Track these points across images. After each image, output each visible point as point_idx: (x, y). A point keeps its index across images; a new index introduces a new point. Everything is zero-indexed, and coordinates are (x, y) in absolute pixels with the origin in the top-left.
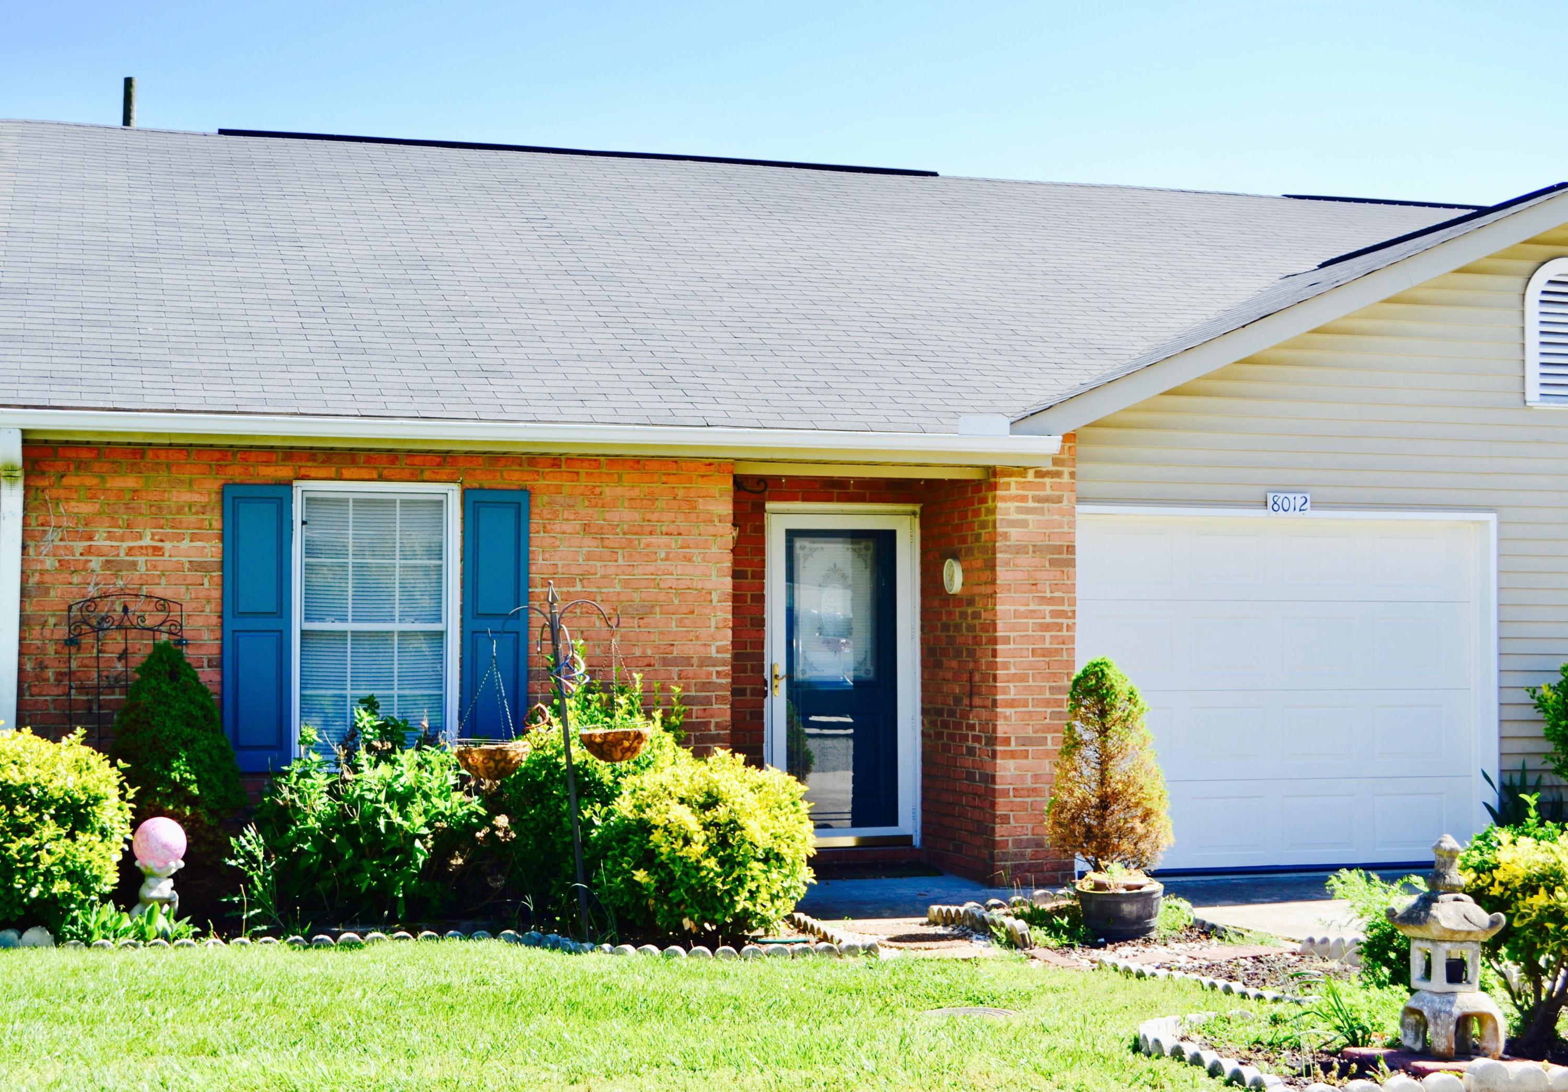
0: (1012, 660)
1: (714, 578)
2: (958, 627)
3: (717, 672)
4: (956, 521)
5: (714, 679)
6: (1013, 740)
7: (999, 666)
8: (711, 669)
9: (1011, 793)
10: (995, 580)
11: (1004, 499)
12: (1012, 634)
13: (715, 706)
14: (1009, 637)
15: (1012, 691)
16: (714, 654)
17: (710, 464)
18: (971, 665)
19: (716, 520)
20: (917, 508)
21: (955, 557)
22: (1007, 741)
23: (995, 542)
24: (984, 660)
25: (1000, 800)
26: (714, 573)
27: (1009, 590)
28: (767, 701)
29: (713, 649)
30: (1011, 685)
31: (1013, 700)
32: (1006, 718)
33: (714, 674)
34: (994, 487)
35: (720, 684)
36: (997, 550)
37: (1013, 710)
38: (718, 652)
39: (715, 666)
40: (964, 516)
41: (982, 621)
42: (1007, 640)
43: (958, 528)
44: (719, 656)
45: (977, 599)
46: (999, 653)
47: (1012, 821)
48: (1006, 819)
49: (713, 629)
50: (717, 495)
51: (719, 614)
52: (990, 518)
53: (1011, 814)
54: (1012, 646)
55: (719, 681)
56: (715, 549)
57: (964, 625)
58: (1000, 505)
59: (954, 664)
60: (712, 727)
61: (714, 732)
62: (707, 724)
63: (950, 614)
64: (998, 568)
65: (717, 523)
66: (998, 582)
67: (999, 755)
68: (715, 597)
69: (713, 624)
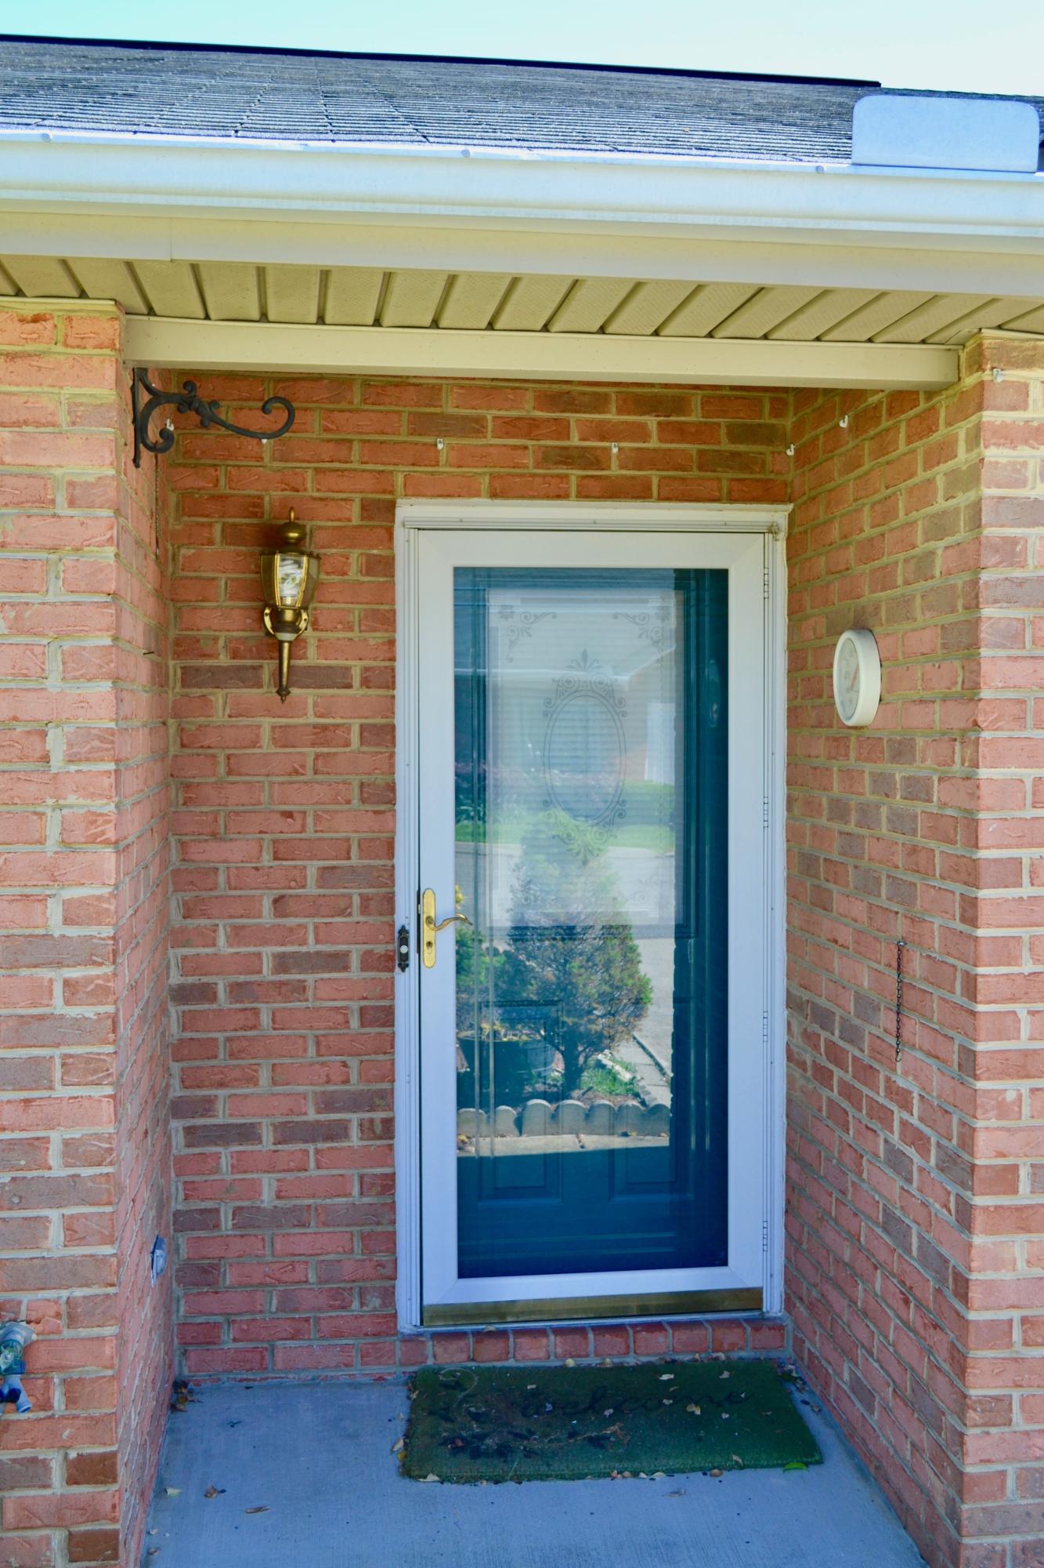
0: (1024, 933)
1: (53, 683)
2: (867, 814)
3: (67, 983)
4: (869, 532)
5: (58, 1006)
6: (1024, 1173)
7: (984, 950)
8: (46, 973)
9: (1017, 1335)
10: (977, 687)
11: (1009, 436)
12: (1026, 854)
13: (61, 1091)
14: (1018, 862)
15: (1025, 1030)
16: (57, 927)
17: (36, 319)
18: (900, 928)
19: (61, 499)
20: (778, 515)
21: (861, 626)
22: (1006, 1178)
23: (979, 569)
24: (937, 922)
25: (980, 1355)
26: (54, 667)
27: (1020, 719)
28: (404, 981)
29: (54, 912)
30: (1021, 1009)
31: (1026, 1053)
32: (1003, 1110)
33: (58, 990)
34: (978, 399)
35: (77, 1021)
36: (984, 594)
37: (1025, 1085)
38: (67, 921)
39: (60, 964)
40: (885, 512)
41: (933, 808)
42: (1010, 873)
43: (870, 549)
44: (73, 932)
45: (920, 742)
46: (984, 912)
47: (1017, 1416)
48: (998, 1411)
49: (52, 845)
50: (63, 418)
51: (72, 799)
52: (963, 499)
53: (1016, 1395)
54: (1026, 891)
55: (74, 1011)
56: (56, 593)
57: (884, 810)
58: (994, 454)
59: (859, 909)
60: (54, 1157)
61: (58, 1169)
62: (37, 1145)
63: (848, 774)
64: (984, 652)
65: (63, 509)
66: (985, 694)
67: (979, 1220)
68: (56, 744)
69: (53, 831)
